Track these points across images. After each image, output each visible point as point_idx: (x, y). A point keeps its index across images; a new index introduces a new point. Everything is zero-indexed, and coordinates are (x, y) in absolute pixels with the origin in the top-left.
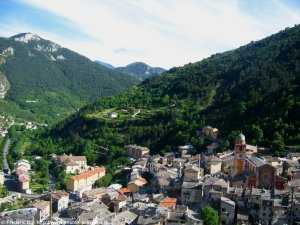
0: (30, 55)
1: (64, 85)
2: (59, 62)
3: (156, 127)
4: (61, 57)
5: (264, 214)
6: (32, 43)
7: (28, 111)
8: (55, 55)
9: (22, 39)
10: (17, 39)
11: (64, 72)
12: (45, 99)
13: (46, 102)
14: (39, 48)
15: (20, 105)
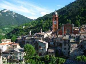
0: (6, 15)
1: (17, 24)
2: (15, 17)
3: (36, 29)
4: (16, 16)
5: (65, 49)
6: (7, 12)
7: (5, 31)
8: (14, 15)
9: (4, 11)
10: (3, 11)
11: (17, 20)
12: (10, 28)
13: (10, 29)
14: (10, 14)
15: (3, 30)
